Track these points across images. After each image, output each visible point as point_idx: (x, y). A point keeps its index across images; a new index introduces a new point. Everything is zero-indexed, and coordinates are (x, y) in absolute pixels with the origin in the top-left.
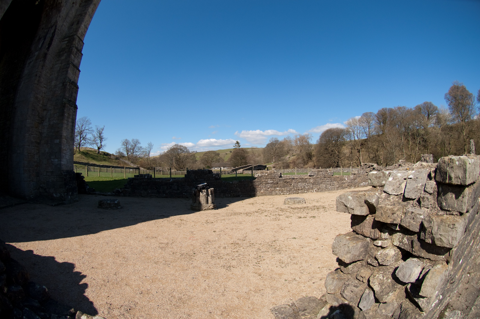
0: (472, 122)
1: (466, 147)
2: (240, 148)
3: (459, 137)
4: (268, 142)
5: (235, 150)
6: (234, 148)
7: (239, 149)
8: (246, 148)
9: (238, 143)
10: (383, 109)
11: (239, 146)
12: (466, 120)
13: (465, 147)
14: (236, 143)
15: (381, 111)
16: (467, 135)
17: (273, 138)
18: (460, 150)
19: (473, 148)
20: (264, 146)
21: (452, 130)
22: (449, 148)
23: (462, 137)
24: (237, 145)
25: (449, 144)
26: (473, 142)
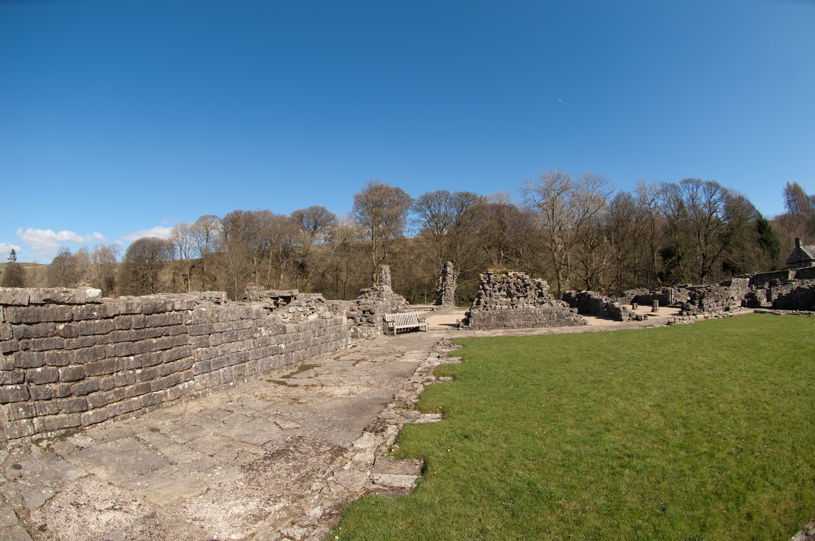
4: (55, 255)
5: (9, 266)
6: (8, 261)
7: (15, 264)
8: (22, 263)
9: (13, 252)
10: (236, 212)
11: (15, 259)
13: (374, 275)
15: (231, 214)
17: (63, 248)
20: (49, 261)
24: (12, 256)
26: (388, 269)
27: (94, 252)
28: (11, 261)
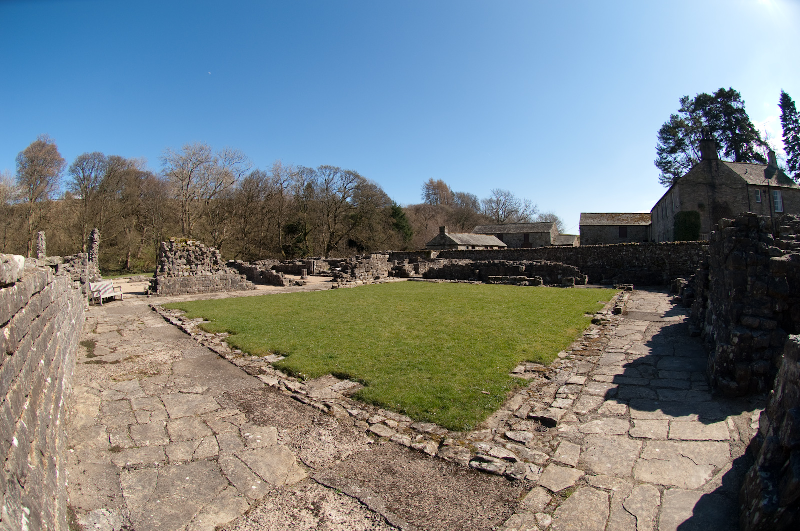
0: (49, 203)
1: (32, 244)
3: (21, 227)
12: (39, 200)
13: (29, 243)
16: (36, 224)
18: (20, 248)
19: (43, 245)
21: (13, 215)
22: (4, 245)
23: (26, 226)
25: (5, 238)
26: (44, 236)
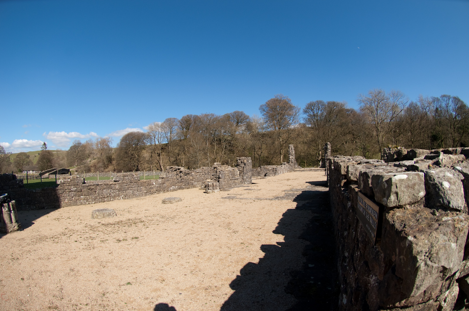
2: (47, 149)
4: (71, 145)
5: (42, 152)
6: (41, 149)
7: (46, 151)
8: (51, 151)
9: (45, 144)
10: (188, 116)
11: (46, 148)
14: (43, 144)
15: (185, 117)
17: (76, 140)
20: (68, 149)
22: (260, 152)
24: (44, 146)
27: (96, 142)
28: (44, 149)
